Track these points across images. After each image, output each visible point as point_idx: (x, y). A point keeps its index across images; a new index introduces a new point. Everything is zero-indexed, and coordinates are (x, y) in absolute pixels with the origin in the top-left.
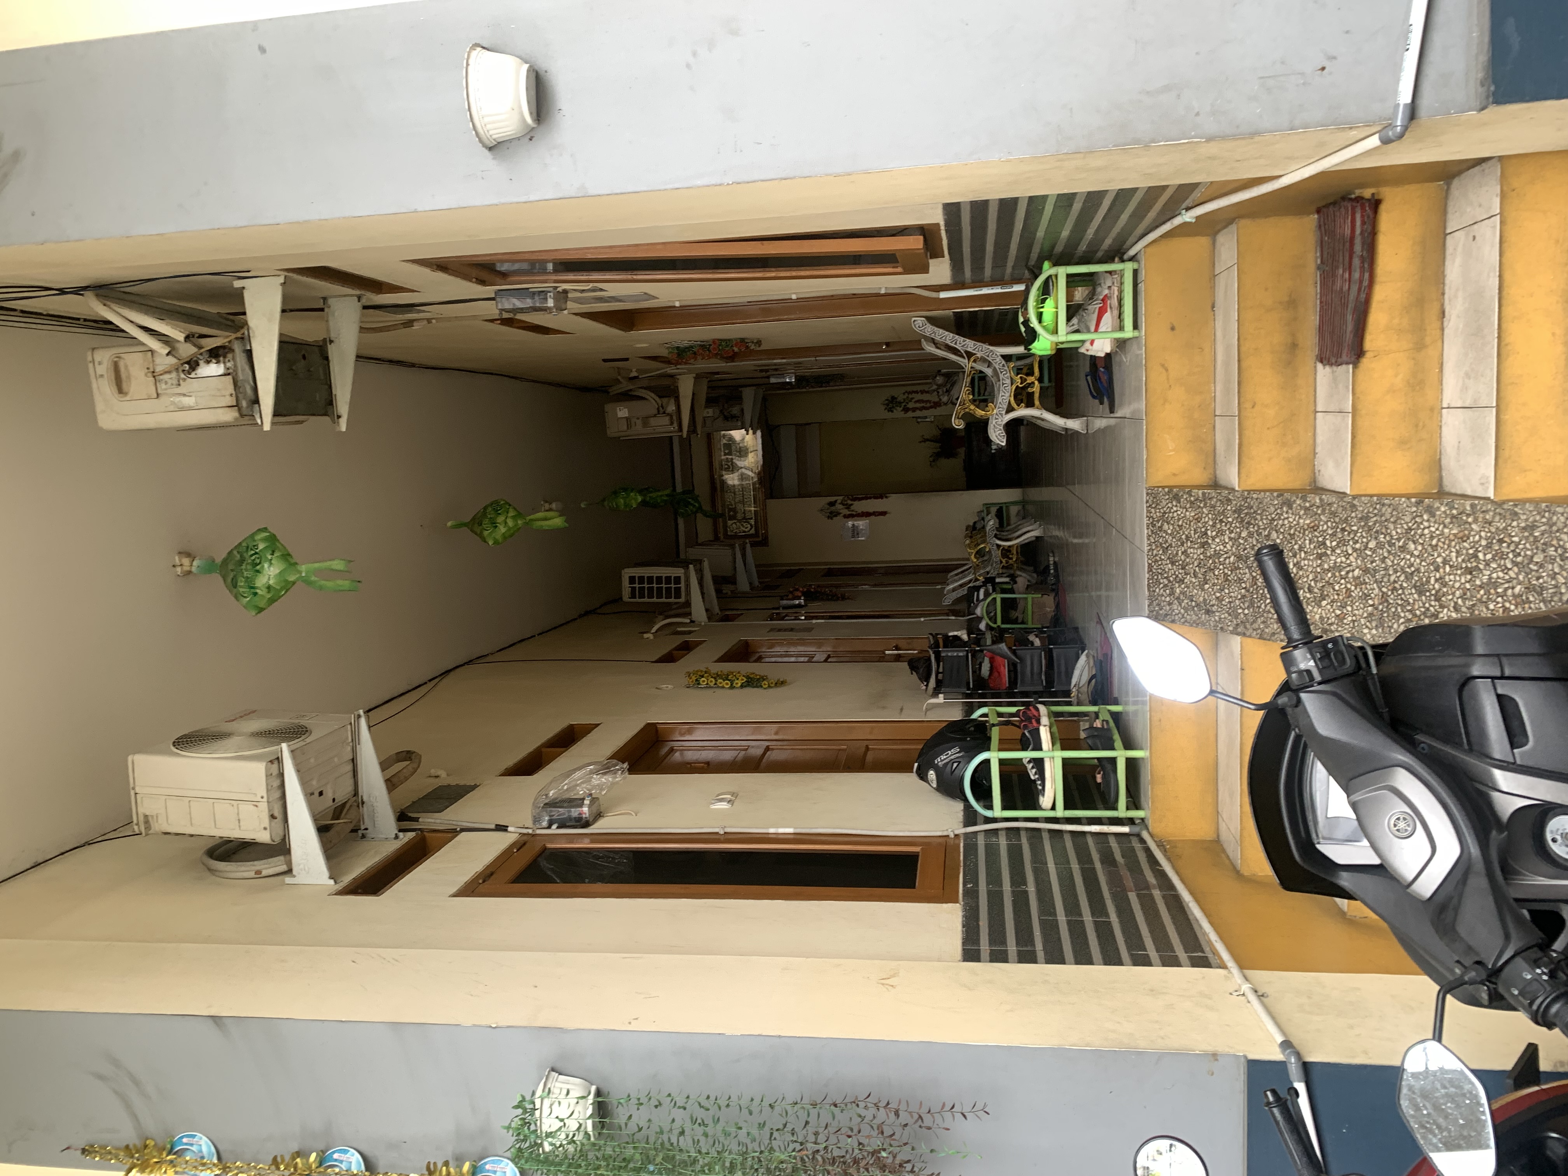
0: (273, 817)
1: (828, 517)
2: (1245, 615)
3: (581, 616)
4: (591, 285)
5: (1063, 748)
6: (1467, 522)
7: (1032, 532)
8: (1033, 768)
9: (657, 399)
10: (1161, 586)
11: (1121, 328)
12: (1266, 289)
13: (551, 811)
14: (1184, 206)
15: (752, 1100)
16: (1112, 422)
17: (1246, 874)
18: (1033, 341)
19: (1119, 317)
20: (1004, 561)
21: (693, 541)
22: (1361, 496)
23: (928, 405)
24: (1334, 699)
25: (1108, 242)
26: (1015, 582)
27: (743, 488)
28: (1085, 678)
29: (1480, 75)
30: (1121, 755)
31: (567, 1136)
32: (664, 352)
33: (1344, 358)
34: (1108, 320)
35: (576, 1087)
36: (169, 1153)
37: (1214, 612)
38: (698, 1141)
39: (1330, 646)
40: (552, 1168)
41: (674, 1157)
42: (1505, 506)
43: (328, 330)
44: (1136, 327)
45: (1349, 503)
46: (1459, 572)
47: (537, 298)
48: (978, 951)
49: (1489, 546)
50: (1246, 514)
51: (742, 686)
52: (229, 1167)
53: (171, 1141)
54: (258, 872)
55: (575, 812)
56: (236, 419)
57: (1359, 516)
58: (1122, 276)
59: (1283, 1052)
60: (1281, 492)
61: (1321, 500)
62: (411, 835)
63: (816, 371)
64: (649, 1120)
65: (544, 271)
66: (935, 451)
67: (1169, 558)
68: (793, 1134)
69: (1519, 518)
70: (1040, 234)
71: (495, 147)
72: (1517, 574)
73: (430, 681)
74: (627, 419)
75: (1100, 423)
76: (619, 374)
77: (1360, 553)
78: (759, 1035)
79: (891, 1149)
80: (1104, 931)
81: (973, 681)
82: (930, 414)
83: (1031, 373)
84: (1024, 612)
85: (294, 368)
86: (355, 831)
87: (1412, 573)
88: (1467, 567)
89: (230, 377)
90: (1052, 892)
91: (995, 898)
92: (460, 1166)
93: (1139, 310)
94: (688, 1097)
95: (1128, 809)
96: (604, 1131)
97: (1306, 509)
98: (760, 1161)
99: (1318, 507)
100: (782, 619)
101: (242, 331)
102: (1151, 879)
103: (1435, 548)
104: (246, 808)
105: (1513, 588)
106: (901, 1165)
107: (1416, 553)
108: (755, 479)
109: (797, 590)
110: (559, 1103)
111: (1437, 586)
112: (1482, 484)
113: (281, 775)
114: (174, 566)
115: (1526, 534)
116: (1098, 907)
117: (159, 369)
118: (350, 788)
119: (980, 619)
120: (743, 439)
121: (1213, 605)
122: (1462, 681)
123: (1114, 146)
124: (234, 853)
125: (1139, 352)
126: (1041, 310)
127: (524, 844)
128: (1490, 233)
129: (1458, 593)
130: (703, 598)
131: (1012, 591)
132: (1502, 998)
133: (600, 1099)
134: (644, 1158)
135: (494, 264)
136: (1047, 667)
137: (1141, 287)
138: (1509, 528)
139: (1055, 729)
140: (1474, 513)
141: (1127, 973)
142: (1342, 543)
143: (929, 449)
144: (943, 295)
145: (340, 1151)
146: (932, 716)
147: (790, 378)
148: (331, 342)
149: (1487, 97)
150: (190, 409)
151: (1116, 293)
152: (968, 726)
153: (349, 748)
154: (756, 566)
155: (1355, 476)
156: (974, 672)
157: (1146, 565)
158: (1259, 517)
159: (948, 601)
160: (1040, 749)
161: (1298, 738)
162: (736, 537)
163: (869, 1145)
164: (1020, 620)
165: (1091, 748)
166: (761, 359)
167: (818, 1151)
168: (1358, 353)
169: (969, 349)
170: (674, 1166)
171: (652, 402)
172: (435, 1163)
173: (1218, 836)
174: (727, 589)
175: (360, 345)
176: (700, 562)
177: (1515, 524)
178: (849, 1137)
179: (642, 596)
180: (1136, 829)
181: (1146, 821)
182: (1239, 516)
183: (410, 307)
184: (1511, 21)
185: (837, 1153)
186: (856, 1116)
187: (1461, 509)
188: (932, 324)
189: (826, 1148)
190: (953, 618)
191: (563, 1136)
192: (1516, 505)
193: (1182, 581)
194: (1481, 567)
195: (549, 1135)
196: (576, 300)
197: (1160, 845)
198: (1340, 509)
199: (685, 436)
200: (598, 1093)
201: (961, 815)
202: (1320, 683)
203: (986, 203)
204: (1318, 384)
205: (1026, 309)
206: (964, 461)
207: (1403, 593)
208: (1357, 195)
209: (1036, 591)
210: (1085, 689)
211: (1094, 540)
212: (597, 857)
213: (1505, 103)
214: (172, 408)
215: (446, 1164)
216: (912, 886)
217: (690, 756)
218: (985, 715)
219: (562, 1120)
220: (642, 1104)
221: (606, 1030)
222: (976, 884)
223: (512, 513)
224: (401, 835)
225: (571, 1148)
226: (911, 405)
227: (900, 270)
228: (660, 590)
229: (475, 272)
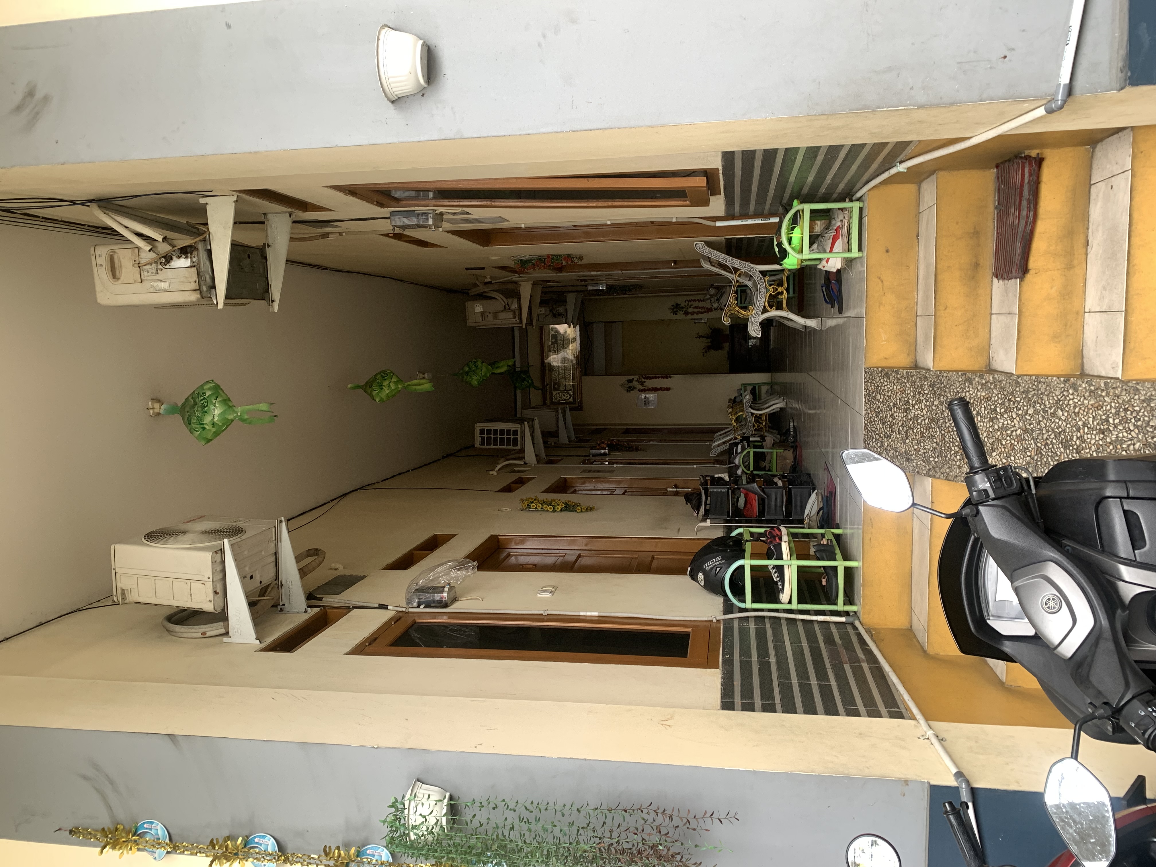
0: (216, 593)
1: (627, 391)
2: (936, 462)
3: (444, 457)
4: (461, 209)
5: (799, 558)
6: (1101, 396)
7: (777, 404)
8: (775, 572)
9: (504, 299)
10: (874, 440)
11: (849, 250)
12: (957, 223)
13: (420, 595)
14: (899, 160)
15: (564, 805)
16: (840, 321)
17: (931, 654)
18: (785, 258)
19: (848, 242)
20: (756, 425)
21: (527, 405)
22: (1024, 375)
23: (703, 310)
24: (1003, 510)
25: (841, 186)
26: (765, 441)
27: (565, 368)
28: (815, 510)
29: (1120, 64)
30: (841, 565)
31: (428, 829)
32: (511, 264)
33: (1014, 273)
34: (839, 244)
35: (435, 793)
36: (134, 835)
37: (912, 460)
38: (524, 835)
39: (1002, 472)
40: (416, 852)
41: (506, 846)
42: (1130, 384)
43: (267, 237)
44: (860, 249)
45: (1014, 380)
46: (1094, 432)
47: (420, 217)
48: (733, 703)
49: (1117, 413)
50: (938, 388)
51: (561, 510)
52: (178, 846)
53: (136, 826)
54: (204, 633)
55: (437, 597)
56: (198, 300)
57: (1022, 390)
58: (851, 212)
59: (956, 780)
60: (964, 373)
61: (993, 377)
62: (316, 610)
63: (621, 281)
64: (489, 818)
65: (427, 198)
66: (707, 345)
67: (880, 420)
68: (594, 831)
69: (1140, 393)
70: (792, 179)
71: (396, 101)
72: (1137, 435)
73: (332, 501)
74: (482, 313)
75: (831, 322)
76: (477, 280)
77: (1022, 417)
78: (571, 758)
79: (666, 844)
80: (826, 692)
81: (732, 511)
82: (705, 317)
83: (781, 284)
84: (770, 462)
85: (241, 264)
86: (275, 606)
87: (1060, 433)
88: (1100, 428)
89: (195, 268)
90: (788, 663)
91: (746, 666)
92: (348, 851)
93: (863, 238)
94: (517, 802)
95: (844, 604)
96: (455, 826)
97: (983, 384)
98: (569, 850)
99: (991, 383)
100: (592, 463)
101: (205, 235)
102: (861, 655)
103: (1077, 414)
104: (196, 586)
105: (1134, 444)
106: (673, 856)
107: (1063, 418)
108: (574, 362)
109: (603, 443)
110: (423, 804)
111: (1078, 443)
112: (1113, 368)
113: (223, 562)
114: (148, 409)
115: (1145, 405)
116: (822, 674)
117: (143, 261)
118: (272, 574)
119: (738, 467)
120: (566, 332)
121: (912, 455)
122: (1098, 500)
123: (850, 110)
124: (186, 620)
125: (862, 269)
126: (791, 235)
127: (400, 618)
128: (1123, 184)
129: (1093, 448)
130: (534, 447)
131: (761, 447)
132: (1122, 730)
133: (452, 802)
134: (484, 846)
135: (390, 191)
136: (786, 502)
137: (865, 220)
138: (1132, 400)
139: (792, 544)
140: (1107, 389)
141: (842, 721)
142: (1009, 410)
143: (704, 342)
144: (719, 224)
145: (260, 837)
146: (702, 535)
147: (603, 286)
148: (269, 246)
149: (1126, 80)
150: (165, 291)
151: (846, 224)
152: (728, 541)
153: (273, 545)
154: (574, 425)
155: (1018, 362)
156: (732, 504)
157: (863, 424)
158: (947, 390)
159: (714, 454)
160: (782, 559)
161: (976, 540)
162: (559, 403)
163: (649, 840)
164: (767, 469)
165: (818, 559)
166: (582, 272)
167: (612, 844)
168: (1024, 270)
169: (736, 266)
170: (506, 852)
171: (500, 301)
172: (330, 847)
173: (911, 626)
174: (552, 441)
175: (289, 252)
176: (533, 420)
177: (1137, 397)
178: (636, 834)
179: (489, 444)
180: (850, 619)
181: (858, 614)
182: (933, 389)
183: (326, 223)
184: (1144, 25)
185: (625, 846)
186: (641, 819)
187: (1097, 386)
188: (709, 247)
189: (618, 842)
190: (718, 466)
191: (425, 828)
192: (1138, 384)
193: (889, 437)
194: (1111, 428)
195: (414, 827)
196: (449, 221)
197: (868, 631)
198: (1008, 385)
199: (524, 326)
200: (451, 798)
201: (721, 606)
202: (993, 500)
203: (754, 152)
204: (993, 293)
205: (780, 235)
206: (728, 352)
207: (1053, 447)
208: (1026, 154)
209: (780, 447)
210: (815, 518)
211: (824, 411)
212: (452, 630)
213: (1137, 85)
214: (151, 290)
215: (338, 848)
216: (685, 656)
217: (523, 560)
218: (741, 534)
219: (424, 817)
220: (483, 806)
221: (457, 752)
222: (732, 655)
223: (394, 379)
224: (309, 610)
225: (430, 838)
226: (690, 310)
227: (688, 203)
228: (502, 439)
229: (376, 197)
